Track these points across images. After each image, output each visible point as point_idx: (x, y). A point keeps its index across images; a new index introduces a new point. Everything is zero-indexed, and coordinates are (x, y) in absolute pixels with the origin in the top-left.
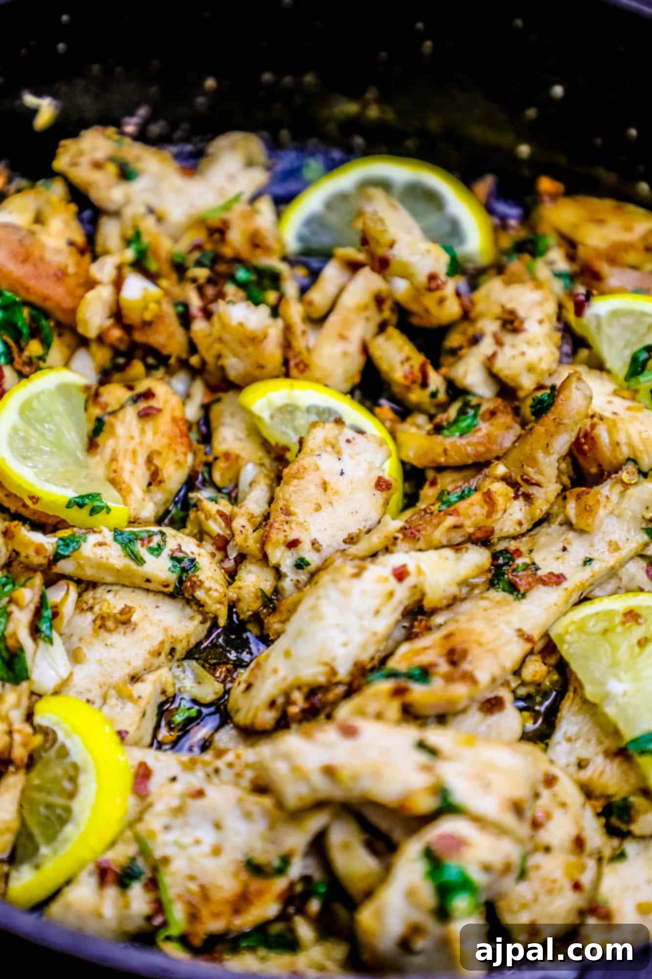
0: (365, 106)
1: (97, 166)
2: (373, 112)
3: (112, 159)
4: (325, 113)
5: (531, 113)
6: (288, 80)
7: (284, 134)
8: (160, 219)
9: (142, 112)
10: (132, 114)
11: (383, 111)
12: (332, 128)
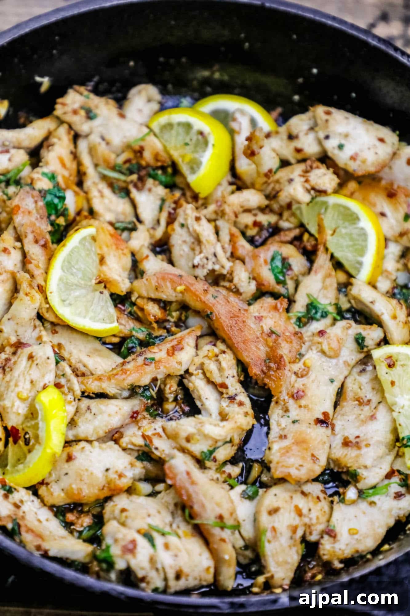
0: (213, 73)
1: (75, 112)
2: (217, 75)
3: (82, 108)
4: (191, 76)
5: (300, 80)
6: (172, 61)
7: (170, 86)
8: (108, 144)
9: (96, 79)
10: (90, 81)
11: (221, 75)
12: (195, 83)
